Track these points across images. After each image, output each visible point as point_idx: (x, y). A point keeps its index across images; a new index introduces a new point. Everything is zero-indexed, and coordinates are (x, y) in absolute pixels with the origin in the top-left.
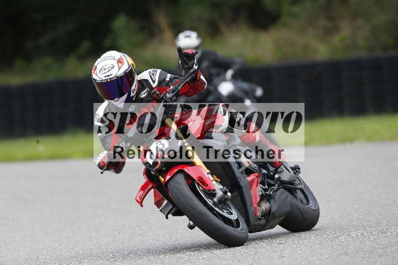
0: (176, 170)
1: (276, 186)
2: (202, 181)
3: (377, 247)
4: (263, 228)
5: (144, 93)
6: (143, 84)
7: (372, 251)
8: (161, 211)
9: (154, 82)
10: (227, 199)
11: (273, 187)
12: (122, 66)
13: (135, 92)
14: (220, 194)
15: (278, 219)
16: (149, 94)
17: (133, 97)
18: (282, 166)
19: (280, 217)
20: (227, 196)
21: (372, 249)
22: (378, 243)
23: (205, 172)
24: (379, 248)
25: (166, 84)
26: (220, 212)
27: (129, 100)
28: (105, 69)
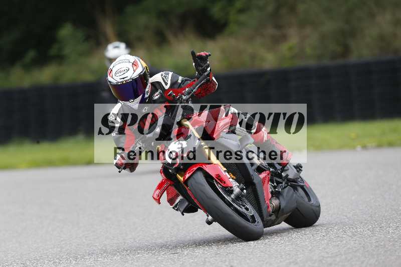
0: (195, 169)
1: (284, 183)
2: (220, 179)
3: (327, 256)
4: (273, 224)
5: (157, 95)
6: (156, 86)
7: (321, 261)
8: (174, 208)
9: (166, 84)
10: (243, 196)
11: (281, 185)
12: (137, 69)
13: (149, 94)
14: (237, 190)
15: (285, 215)
16: (162, 96)
17: (147, 98)
18: (288, 165)
19: (287, 214)
20: (243, 192)
21: (322, 258)
22: (327, 252)
23: (222, 171)
24: (328, 257)
25: (178, 86)
26: (238, 208)
27: (143, 101)
28: (120, 72)
